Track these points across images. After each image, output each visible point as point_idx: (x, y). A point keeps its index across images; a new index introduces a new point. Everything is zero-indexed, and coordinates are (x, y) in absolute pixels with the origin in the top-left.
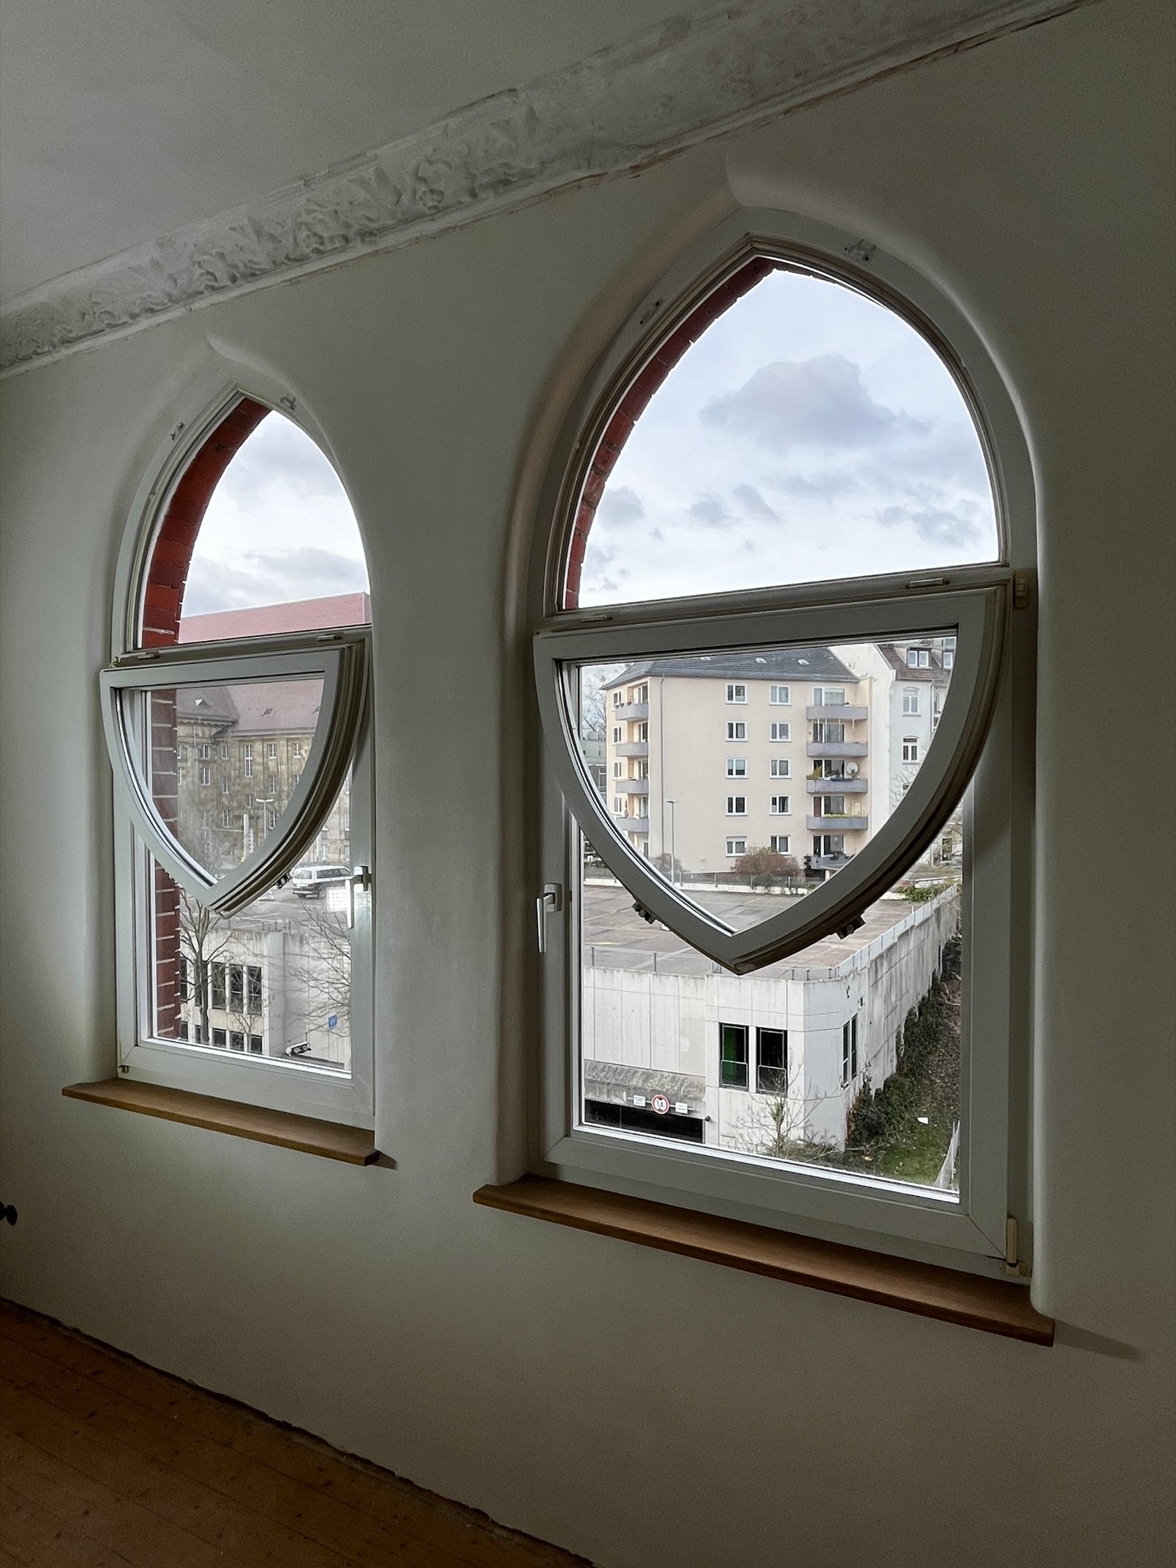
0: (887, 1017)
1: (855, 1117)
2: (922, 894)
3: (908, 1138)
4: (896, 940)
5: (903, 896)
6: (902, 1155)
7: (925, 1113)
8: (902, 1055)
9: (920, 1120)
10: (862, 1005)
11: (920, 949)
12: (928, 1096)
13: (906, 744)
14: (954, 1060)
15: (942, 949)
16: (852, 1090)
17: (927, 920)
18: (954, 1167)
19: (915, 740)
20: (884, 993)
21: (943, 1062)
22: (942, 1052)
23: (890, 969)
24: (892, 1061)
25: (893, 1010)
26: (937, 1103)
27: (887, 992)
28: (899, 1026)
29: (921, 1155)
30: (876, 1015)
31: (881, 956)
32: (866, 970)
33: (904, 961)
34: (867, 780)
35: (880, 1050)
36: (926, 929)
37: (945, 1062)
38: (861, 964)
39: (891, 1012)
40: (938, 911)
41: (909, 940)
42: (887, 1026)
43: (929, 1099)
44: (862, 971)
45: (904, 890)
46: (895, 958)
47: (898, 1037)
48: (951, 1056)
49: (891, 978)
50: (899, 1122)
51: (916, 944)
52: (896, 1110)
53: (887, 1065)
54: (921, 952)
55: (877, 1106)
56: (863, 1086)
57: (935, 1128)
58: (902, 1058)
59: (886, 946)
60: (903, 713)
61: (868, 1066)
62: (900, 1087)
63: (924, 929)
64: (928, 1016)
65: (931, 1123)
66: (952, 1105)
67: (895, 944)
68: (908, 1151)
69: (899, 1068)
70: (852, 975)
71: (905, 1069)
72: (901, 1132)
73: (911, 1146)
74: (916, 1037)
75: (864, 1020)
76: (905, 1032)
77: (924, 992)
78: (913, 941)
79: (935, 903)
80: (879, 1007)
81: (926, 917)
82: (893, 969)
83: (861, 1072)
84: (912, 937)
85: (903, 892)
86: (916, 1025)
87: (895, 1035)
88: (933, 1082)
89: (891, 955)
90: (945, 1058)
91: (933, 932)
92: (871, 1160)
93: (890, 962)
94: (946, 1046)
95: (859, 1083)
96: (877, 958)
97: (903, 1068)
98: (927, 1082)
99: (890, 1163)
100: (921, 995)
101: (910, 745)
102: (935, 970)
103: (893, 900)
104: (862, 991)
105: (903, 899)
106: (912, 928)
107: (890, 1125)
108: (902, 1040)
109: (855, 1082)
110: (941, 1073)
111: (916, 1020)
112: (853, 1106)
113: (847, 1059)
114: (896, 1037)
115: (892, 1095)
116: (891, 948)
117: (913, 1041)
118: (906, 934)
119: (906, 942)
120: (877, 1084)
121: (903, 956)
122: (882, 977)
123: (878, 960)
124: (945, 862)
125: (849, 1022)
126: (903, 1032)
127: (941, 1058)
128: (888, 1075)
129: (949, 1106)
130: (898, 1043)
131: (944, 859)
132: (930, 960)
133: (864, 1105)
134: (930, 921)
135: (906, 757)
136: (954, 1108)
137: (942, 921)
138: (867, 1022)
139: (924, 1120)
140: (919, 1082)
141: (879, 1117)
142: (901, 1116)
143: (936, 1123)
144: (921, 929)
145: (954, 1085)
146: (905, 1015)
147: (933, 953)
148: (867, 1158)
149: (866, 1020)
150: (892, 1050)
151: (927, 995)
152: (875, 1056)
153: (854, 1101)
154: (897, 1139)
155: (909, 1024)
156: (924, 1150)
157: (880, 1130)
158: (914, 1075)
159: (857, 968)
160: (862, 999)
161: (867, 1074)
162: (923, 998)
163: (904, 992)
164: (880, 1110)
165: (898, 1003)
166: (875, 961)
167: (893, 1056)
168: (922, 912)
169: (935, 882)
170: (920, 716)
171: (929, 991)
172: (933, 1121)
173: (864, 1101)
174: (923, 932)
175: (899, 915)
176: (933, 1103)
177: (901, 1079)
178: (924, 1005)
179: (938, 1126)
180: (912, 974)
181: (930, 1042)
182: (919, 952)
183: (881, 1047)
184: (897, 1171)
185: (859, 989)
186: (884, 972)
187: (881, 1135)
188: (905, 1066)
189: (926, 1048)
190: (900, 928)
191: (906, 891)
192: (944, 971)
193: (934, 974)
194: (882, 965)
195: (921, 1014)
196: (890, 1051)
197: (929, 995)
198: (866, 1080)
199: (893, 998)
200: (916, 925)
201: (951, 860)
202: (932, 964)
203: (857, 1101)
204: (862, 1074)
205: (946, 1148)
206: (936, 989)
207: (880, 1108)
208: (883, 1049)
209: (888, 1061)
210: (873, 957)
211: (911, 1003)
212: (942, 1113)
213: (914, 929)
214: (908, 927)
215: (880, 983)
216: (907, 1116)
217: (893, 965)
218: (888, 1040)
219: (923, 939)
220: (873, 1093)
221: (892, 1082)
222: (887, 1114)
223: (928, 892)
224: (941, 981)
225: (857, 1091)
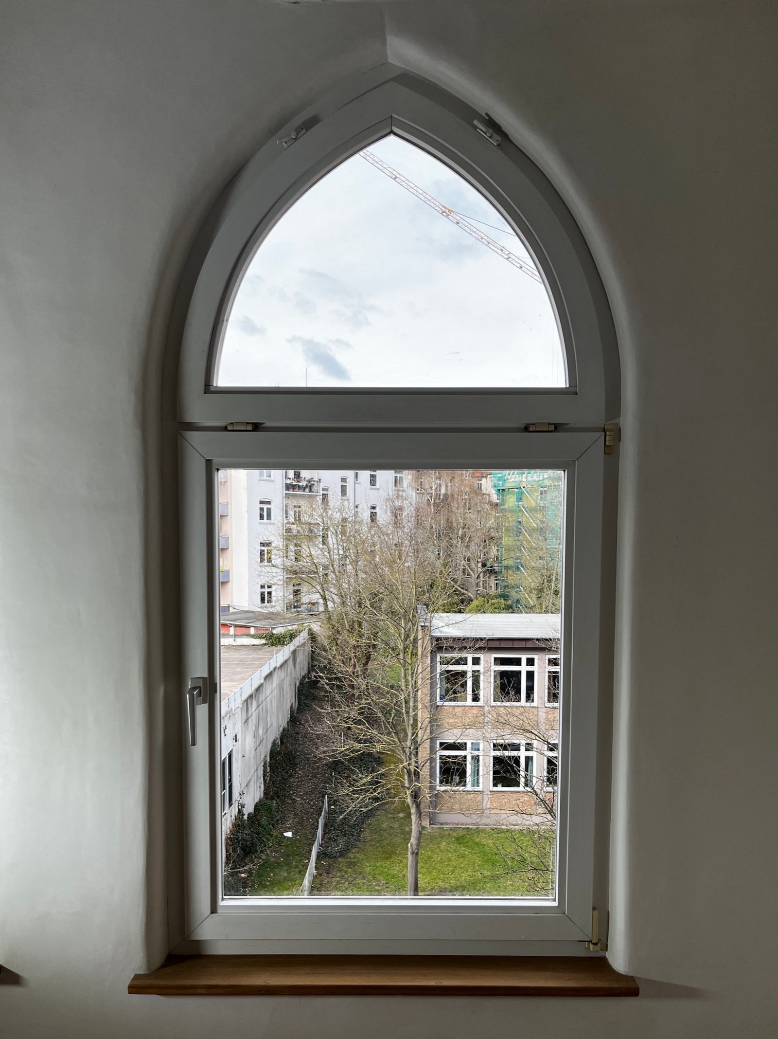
0: (256, 749)
1: (232, 841)
2: (279, 639)
3: (276, 852)
4: (262, 681)
5: (263, 641)
6: (272, 867)
7: (289, 828)
8: (268, 781)
9: (286, 834)
10: (236, 741)
11: (281, 687)
12: (291, 813)
13: (262, 506)
14: (310, 780)
15: (297, 686)
16: (229, 818)
17: (286, 661)
18: (315, 870)
19: (269, 503)
20: (254, 729)
21: (301, 782)
22: (300, 774)
23: (258, 706)
24: (260, 787)
25: (261, 743)
26: (298, 818)
27: (256, 728)
28: (266, 756)
29: (289, 864)
30: (247, 748)
31: (251, 696)
32: (239, 709)
33: (268, 699)
34: (228, 538)
35: (250, 779)
36: (286, 669)
37: (303, 783)
38: (235, 706)
39: (259, 746)
40: (294, 652)
41: (272, 681)
42: (256, 756)
43: (291, 816)
44: (236, 711)
45: (264, 636)
46: (262, 697)
47: (265, 764)
48: (308, 776)
49: (259, 716)
50: (268, 839)
51: (278, 683)
52: (265, 829)
53: (257, 791)
54: (282, 689)
55: (250, 829)
56: (238, 813)
57: (298, 839)
58: (268, 783)
59: (255, 686)
60: (258, 478)
61: (241, 794)
62: (269, 809)
63: (284, 669)
64: (288, 744)
65: (295, 835)
66: (310, 818)
67: (261, 686)
68: (277, 863)
69: (266, 793)
70: (228, 716)
71: (272, 792)
72: (270, 847)
73: (279, 858)
74: (278, 764)
75: (238, 754)
76: (270, 760)
77: (284, 724)
78: (276, 678)
79: (291, 647)
80: (249, 742)
81: (285, 658)
82: (260, 707)
83: (236, 800)
84: (275, 677)
85: (263, 638)
86: (279, 753)
87: (262, 764)
88: (294, 801)
89: (259, 694)
90: (303, 779)
91: (291, 673)
92: (246, 876)
93: (258, 702)
94: (304, 768)
95: (234, 810)
96: (248, 698)
97: (270, 792)
98: (290, 801)
99: (262, 876)
100: (282, 727)
101: (265, 506)
102: (292, 704)
103: (254, 645)
104: (236, 729)
105: (264, 644)
106: (275, 669)
107: (261, 843)
108: (268, 768)
109: (231, 810)
110: (300, 792)
111: (278, 749)
112: (230, 831)
113: (225, 791)
114: (263, 766)
115: (262, 817)
116: (258, 689)
117: (277, 768)
118: (269, 676)
119: (270, 682)
120: (249, 809)
121: (268, 694)
122: (252, 715)
123: (249, 701)
124: (295, 610)
125: (226, 757)
126: (268, 760)
127: (300, 779)
128: (257, 800)
129: (308, 819)
130: (265, 771)
131: (295, 607)
132: (289, 696)
133: (239, 829)
134: (288, 662)
135: (262, 517)
136: (313, 820)
137: (298, 660)
138: (240, 756)
139: (289, 834)
140: (283, 802)
141: (252, 838)
142: (269, 834)
143: (298, 835)
144: (281, 669)
145: (312, 801)
146: (270, 746)
147: (291, 689)
148: (243, 875)
149: (240, 754)
150: (260, 778)
151: (286, 727)
152: (247, 786)
153: (231, 827)
154: (267, 854)
155: (273, 753)
156: (290, 859)
157: (252, 849)
158: (278, 797)
159: (232, 709)
160: (236, 736)
161: (241, 802)
162: (284, 730)
163: (269, 726)
164: (252, 831)
165: (265, 737)
166: (246, 701)
167: (261, 783)
168: (283, 654)
169: (290, 628)
170: (273, 481)
171: (288, 723)
172: (296, 834)
173: (239, 825)
174: (283, 672)
175: (261, 659)
176: (295, 818)
177: (269, 802)
178: (285, 736)
179: (300, 838)
180: (275, 710)
181: (290, 767)
182: (280, 689)
183: (252, 777)
184: (269, 881)
185: (234, 728)
186: (253, 711)
187: (254, 853)
188: (271, 790)
189: (287, 772)
190: (266, 671)
191: (266, 636)
192: (299, 704)
193: (291, 707)
194: (252, 704)
195: (282, 743)
196: (259, 779)
197: (288, 726)
198: (240, 807)
199: (261, 732)
200: (278, 666)
201: (300, 608)
202: (289, 699)
203: (233, 827)
204: (237, 802)
205: (307, 854)
206: (294, 719)
207: (252, 830)
208: (253, 778)
209: (257, 788)
210: (245, 697)
211: (275, 735)
212: (303, 826)
213: (277, 670)
214: (272, 669)
215: (250, 720)
216: (274, 833)
217: (260, 704)
218: (257, 769)
219: (283, 678)
220: (245, 817)
221: (261, 805)
222: (258, 834)
223: (284, 637)
224: (297, 713)
225: (233, 817)
